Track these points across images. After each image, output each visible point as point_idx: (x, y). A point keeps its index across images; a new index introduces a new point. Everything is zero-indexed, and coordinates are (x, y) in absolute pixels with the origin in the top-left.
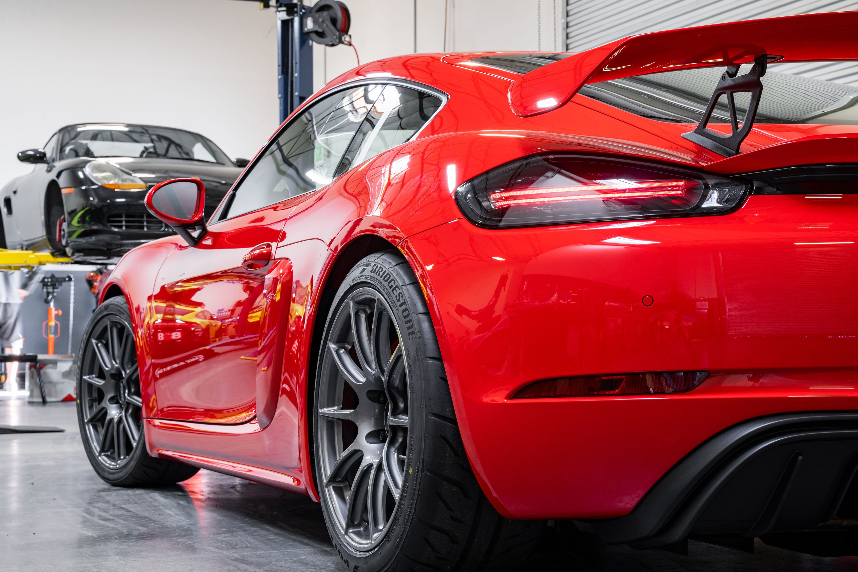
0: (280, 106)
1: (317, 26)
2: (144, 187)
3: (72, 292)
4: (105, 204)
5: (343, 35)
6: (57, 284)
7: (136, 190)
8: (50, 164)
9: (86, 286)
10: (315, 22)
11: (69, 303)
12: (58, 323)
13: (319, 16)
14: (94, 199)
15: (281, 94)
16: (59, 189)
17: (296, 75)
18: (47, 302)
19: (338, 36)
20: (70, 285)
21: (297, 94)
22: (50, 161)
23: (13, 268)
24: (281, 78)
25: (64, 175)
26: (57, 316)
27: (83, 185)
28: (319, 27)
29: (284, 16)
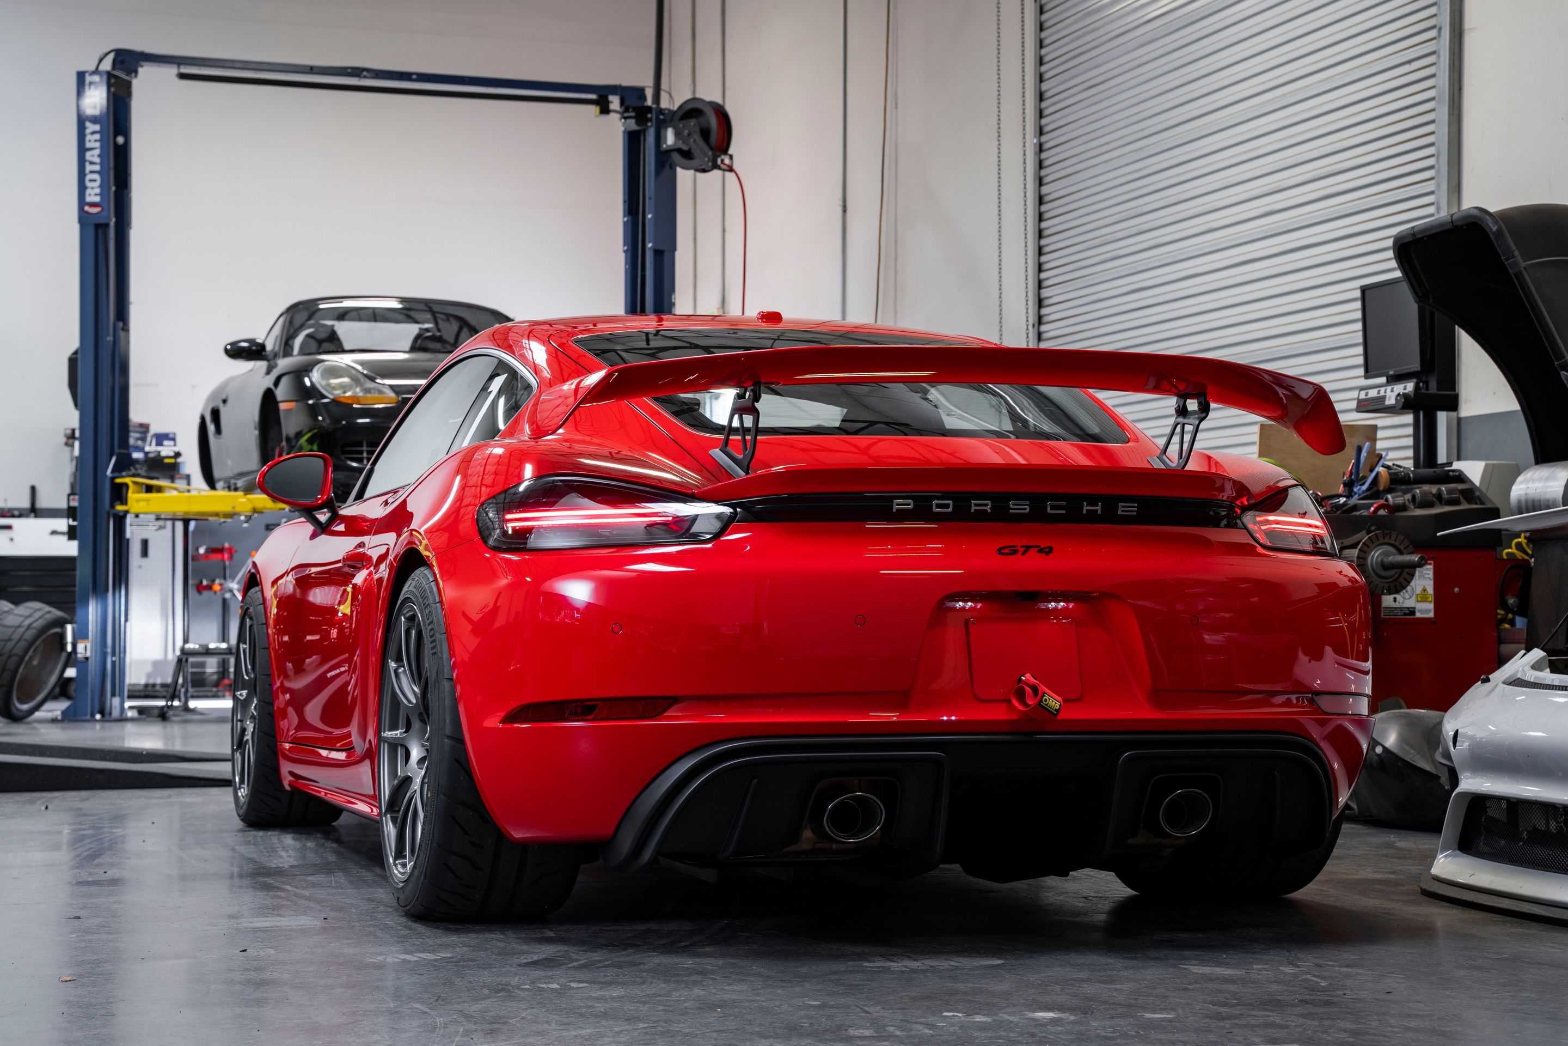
0: (626, 264)
1: (681, 142)
2: (395, 401)
4: (339, 426)
5: (719, 156)
7: (381, 406)
8: (272, 362)
10: (678, 135)
13: (683, 127)
14: (324, 418)
15: (628, 246)
16: (276, 403)
17: (650, 216)
19: (711, 158)
21: (650, 245)
22: (271, 357)
23: (221, 516)
24: (627, 221)
25: (284, 381)
27: (310, 399)
28: (683, 142)
29: (632, 125)
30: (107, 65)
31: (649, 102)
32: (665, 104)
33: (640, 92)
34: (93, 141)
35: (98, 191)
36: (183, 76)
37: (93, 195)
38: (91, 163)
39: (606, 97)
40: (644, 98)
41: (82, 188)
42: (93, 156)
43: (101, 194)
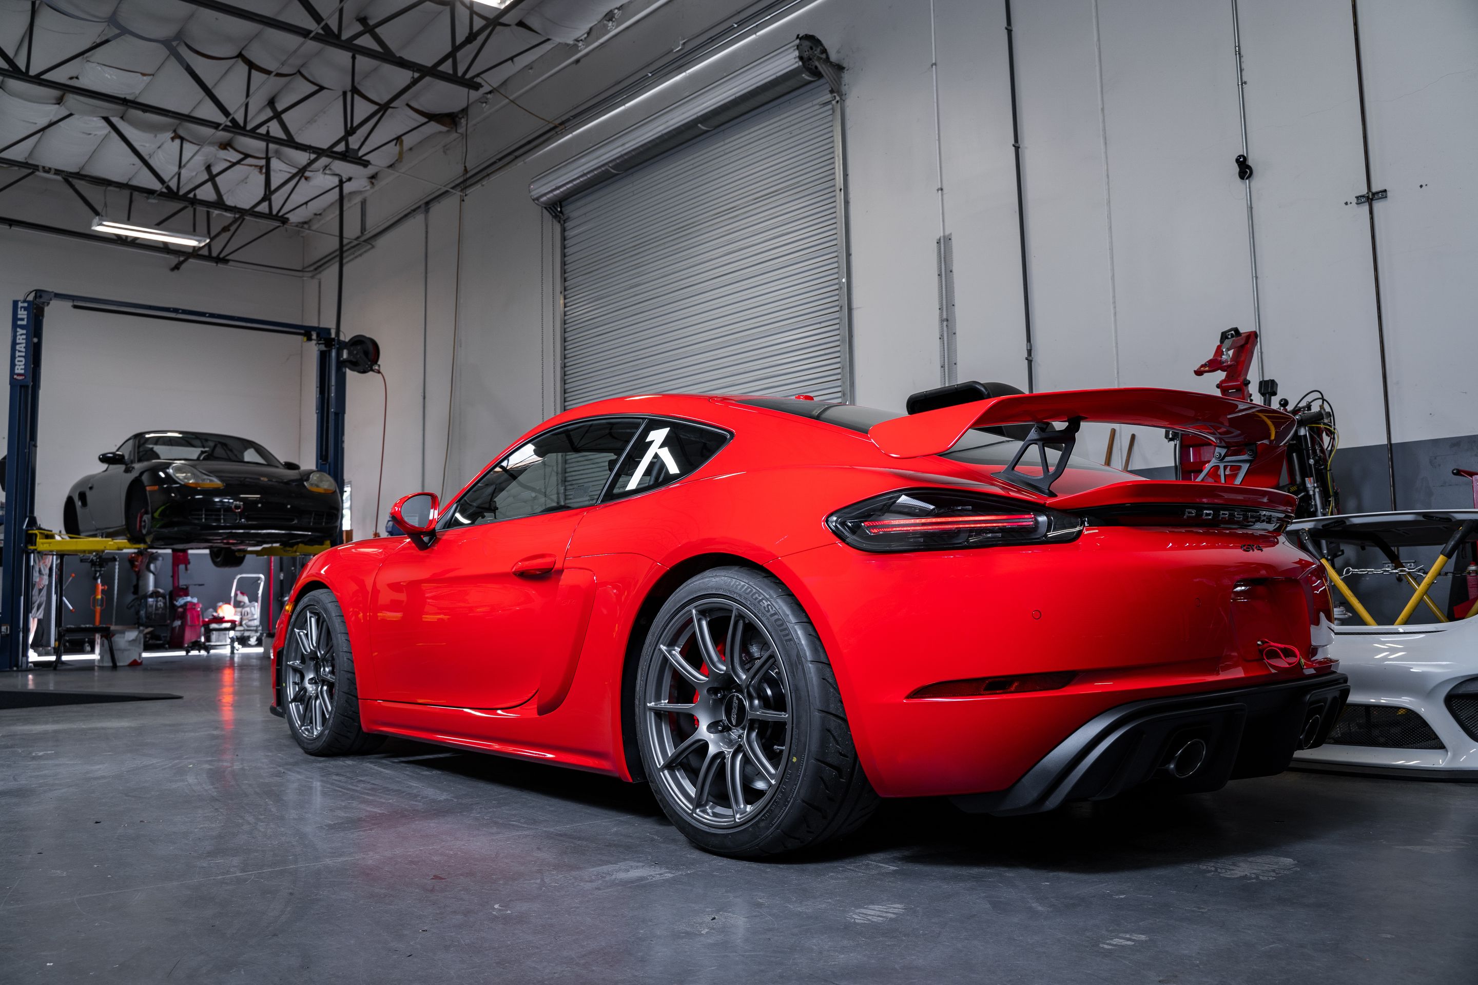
1: (351, 357)
3: (117, 571)
4: (185, 500)
5: (373, 365)
6: (105, 564)
8: (129, 466)
9: (127, 565)
10: (349, 353)
11: (114, 580)
12: (104, 596)
13: (353, 350)
14: (175, 496)
16: (143, 487)
17: (332, 395)
18: (96, 579)
19: (369, 366)
20: (115, 565)
21: (331, 410)
22: (129, 463)
24: (319, 398)
25: (145, 475)
26: (103, 590)
27: (164, 484)
28: (353, 357)
29: (323, 348)
30: (31, 298)
31: (333, 336)
32: (342, 338)
33: (328, 331)
34: (21, 339)
35: (23, 367)
36: (75, 307)
37: (19, 369)
38: (19, 351)
39: (310, 332)
40: (330, 333)
41: (13, 365)
42: (21, 347)
43: (25, 369)
